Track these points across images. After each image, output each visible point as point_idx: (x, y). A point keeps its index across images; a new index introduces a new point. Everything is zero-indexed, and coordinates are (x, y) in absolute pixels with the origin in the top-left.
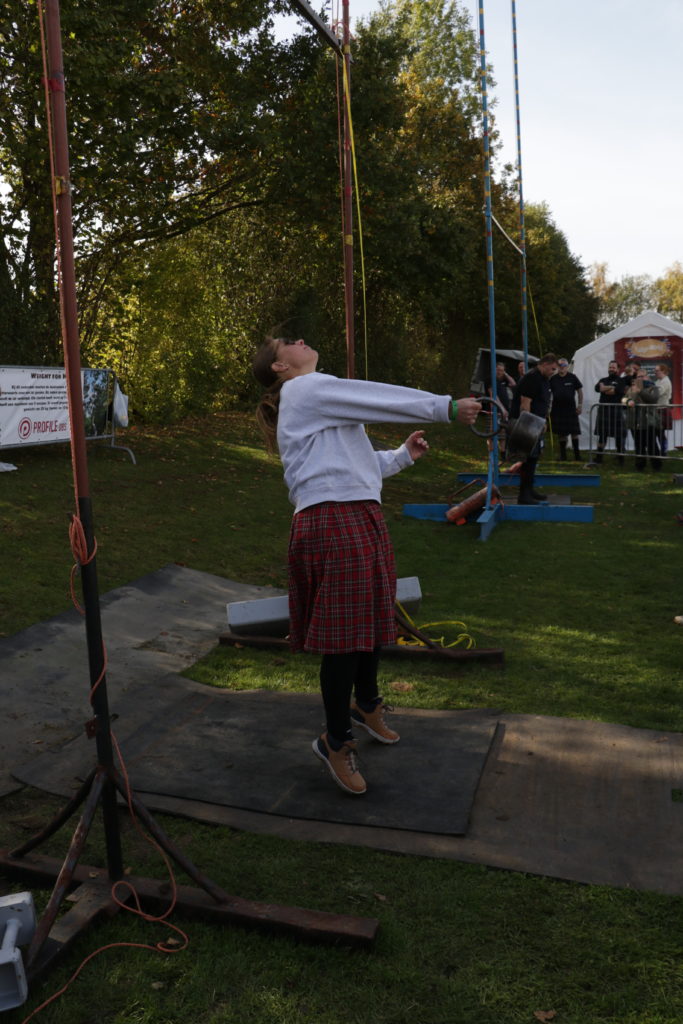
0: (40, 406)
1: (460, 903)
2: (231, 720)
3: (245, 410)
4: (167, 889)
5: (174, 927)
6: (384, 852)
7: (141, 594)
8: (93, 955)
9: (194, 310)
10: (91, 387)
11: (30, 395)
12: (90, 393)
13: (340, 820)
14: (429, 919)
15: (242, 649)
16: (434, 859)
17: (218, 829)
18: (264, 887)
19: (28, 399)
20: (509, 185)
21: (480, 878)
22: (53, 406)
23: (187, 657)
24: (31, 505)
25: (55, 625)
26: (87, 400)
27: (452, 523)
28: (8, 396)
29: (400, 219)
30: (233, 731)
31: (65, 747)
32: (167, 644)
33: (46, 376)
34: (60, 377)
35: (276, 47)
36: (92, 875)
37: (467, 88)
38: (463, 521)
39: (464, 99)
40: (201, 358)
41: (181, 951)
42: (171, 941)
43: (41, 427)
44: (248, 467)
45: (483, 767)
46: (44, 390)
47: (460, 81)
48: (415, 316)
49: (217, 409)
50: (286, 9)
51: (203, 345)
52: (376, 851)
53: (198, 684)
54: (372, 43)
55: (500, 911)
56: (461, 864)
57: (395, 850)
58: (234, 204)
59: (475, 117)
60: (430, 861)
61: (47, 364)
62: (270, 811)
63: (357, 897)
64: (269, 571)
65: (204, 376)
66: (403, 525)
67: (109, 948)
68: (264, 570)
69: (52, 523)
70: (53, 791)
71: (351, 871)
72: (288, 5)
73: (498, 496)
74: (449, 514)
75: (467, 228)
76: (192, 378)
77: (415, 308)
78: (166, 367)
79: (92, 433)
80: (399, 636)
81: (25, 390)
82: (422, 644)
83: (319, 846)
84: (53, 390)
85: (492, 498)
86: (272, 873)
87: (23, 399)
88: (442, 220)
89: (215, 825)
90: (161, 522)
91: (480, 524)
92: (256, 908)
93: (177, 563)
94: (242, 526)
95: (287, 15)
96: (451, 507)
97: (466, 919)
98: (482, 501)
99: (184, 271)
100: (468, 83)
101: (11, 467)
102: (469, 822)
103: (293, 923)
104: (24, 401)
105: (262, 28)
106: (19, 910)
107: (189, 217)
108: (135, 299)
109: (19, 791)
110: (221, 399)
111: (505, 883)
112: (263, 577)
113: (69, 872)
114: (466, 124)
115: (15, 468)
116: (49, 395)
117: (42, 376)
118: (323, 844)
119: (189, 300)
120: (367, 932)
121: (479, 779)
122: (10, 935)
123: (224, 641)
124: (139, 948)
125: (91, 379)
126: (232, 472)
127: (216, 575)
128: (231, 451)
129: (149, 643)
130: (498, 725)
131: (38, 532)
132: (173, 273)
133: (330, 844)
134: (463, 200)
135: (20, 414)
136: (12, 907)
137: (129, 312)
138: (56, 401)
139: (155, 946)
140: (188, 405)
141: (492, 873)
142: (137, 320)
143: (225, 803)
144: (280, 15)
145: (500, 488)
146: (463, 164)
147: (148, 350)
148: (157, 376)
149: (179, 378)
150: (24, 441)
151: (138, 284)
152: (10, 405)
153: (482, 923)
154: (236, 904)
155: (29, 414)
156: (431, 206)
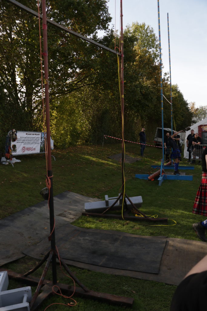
0: (28, 143)
1: (158, 294)
2: (86, 238)
3: (87, 145)
4: (70, 287)
5: (72, 299)
6: (134, 278)
7: (58, 200)
8: (48, 307)
9: (73, 115)
10: (43, 138)
11: (25, 140)
12: (43, 139)
13: (120, 268)
14: (149, 299)
15: (89, 217)
16: (149, 281)
17: (84, 270)
18: (98, 288)
19: (25, 141)
20: (166, 79)
21: (163, 287)
22: (31, 143)
23: (73, 219)
24: (26, 172)
25: (33, 208)
26: (42, 141)
27: (150, 180)
28: (19, 140)
29: (134, 89)
30: (87, 241)
31: (37, 244)
32: (66, 215)
33: (30, 134)
34: (34, 134)
35: (98, 39)
36: (48, 283)
37: (153, 51)
38: (153, 180)
39: (153, 53)
40: (75, 129)
41: (75, 306)
42: (71, 303)
43: (28, 149)
44: (89, 162)
45: (163, 253)
46: (29, 138)
47: (151, 48)
48: (138, 118)
49: (79, 145)
50: (101, 28)
51: (75, 126)
52: (132, 278)
53: (76, 227)
54: (126, 38)
55: (170, 297)
56: (157, 282)
57: (137, 277)
58: (85, 84)
59: (156, 59)
60: (148, 281)
61: (30, 130)
62: (99, 265)
63: (127, 291)
64: (96, 194)
65: (75, 135)
66: (135, 180)
67: (53, 305)
68: (94, 193)
69: (31, 178)
70: (35, 257)
71: (124, 284)
72: (102, 28)
73: (164, 172)
74: (149, 177)
75: (154, 92)
76: (72, 135)
77: (138, 115)
78: (64, 132)
79: (43, 151)
80: (136, 214)
81: (24, 138)
82: (143, 216)
83: (115, 276)
84: (33, 138)
85: (162, 173)
86: (101, 284)
87: (23, 141)
88: (146, 89)
89: (83, 269)
90: (63, 178)
91: (158, 180)
92: (97, 294)
93: (68, 190)
94: (87, 180)
95: (101, 30)
96: (149, 175)
97: (160, 299)
98: (159, 174)
99: (70, 104)
100: (154, 49)
101: (19, 161)
102: (159, 270)
103: (108, 299)
104: (24, 141)
105: (94, 34)
106: (28, 292)
107: (72, 88)
108: (55, 112)
109: (24, 257)
110: (80, 142)
111: (171, 289)
112: (94, 195)
113: (42, 281)
114: (153, 61)
115: (20, 161)
116: (31, 140)
117: (29, 134)
118: (115, 275)
119: (72, 113)
120: (131, 302)
121: (162, 257)
122: (25, 299)
123: (83, 214)
124: (62, 305)
125: (43, 135)
126: (84, 163)
127: (80, 194)
128: (83, 157)
129: (61, 214)
130: (167, 241)
131: (28, 180)
132: (67, 104)
133: (118, 275)
134: (152, 83)
135: (23, 145)
136: (25, 291)
137: (53, 116)
138: (32, 141)
139: (67, 304)
140: (70, 144)
141: (167, 286)
142: (56, 118)
143: (86, 262)
144: (100, 30)
145: (165, 170)
146: (152, 73)
147: (59, 127)
148: (62, 134)
149: (68, 135)
150: (23, 153)
151: (57, 107)
152: (20, 142)
153: (164, 301)
154: (91, 292)
155: (25, 145)
156: (143, 85)
